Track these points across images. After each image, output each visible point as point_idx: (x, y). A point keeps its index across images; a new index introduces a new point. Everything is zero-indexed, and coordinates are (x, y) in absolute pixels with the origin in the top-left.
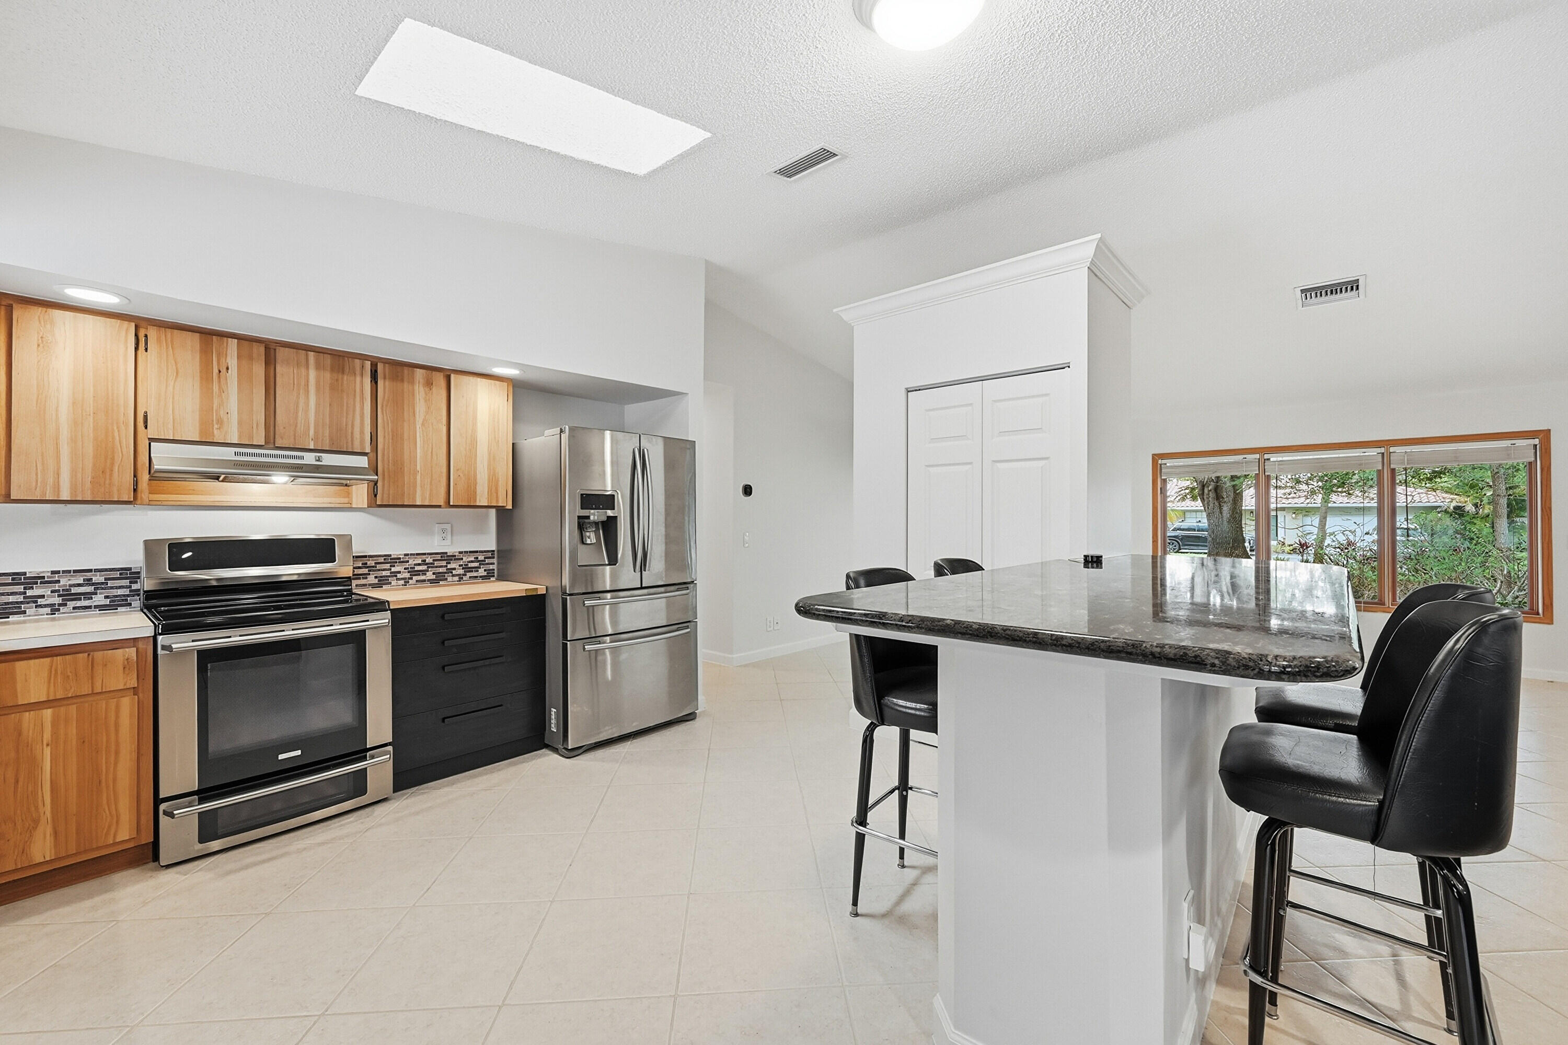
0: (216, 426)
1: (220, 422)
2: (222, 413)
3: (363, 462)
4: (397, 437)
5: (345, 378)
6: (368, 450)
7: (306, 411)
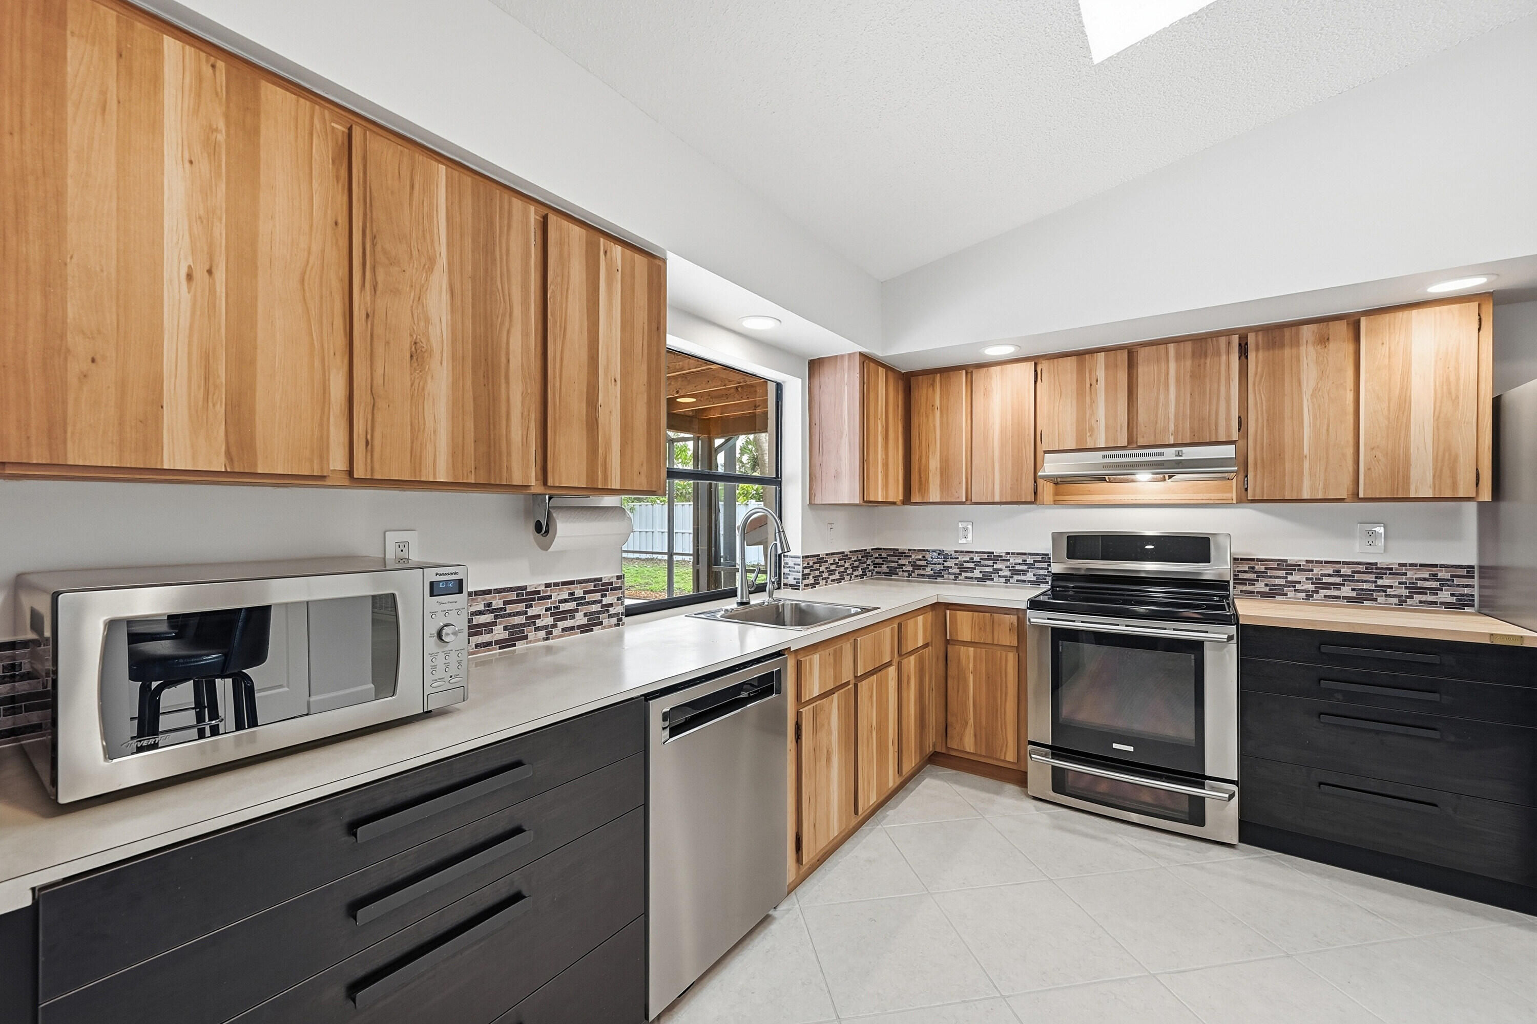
0: (1088, 434)
1: (1091, 430)
2: (1093, 422)
3: (1229, 451)
4: (1274, 419)
5: (1208, 361)
6: (1235, 436)
7: (1166, 405)
